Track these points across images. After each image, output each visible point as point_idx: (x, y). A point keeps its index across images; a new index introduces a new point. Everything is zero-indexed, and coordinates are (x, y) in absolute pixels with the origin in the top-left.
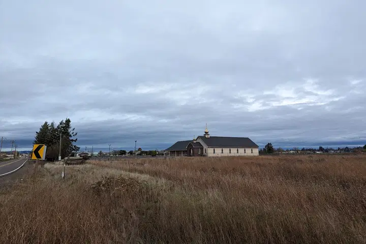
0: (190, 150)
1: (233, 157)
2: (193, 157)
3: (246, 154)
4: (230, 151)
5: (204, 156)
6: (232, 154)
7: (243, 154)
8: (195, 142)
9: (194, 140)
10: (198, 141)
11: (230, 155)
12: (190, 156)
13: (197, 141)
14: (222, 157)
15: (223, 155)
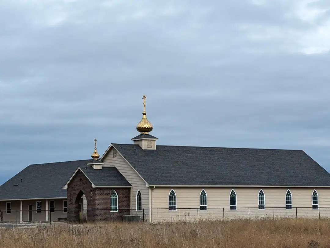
0: (79, 200)
1: (244, 224)
2: (89, 226)
3: (290, 214)
4: (233, 200)
5: (132, 219)
6: (240, 214)
7: (281, 213)
8: (97, 167)
9: (95, 159)
10: (111, 162)
11: (232, 215)
12: (80, 221)
13: (107, 164)
14: (200, 223)
15: (204, 215)
